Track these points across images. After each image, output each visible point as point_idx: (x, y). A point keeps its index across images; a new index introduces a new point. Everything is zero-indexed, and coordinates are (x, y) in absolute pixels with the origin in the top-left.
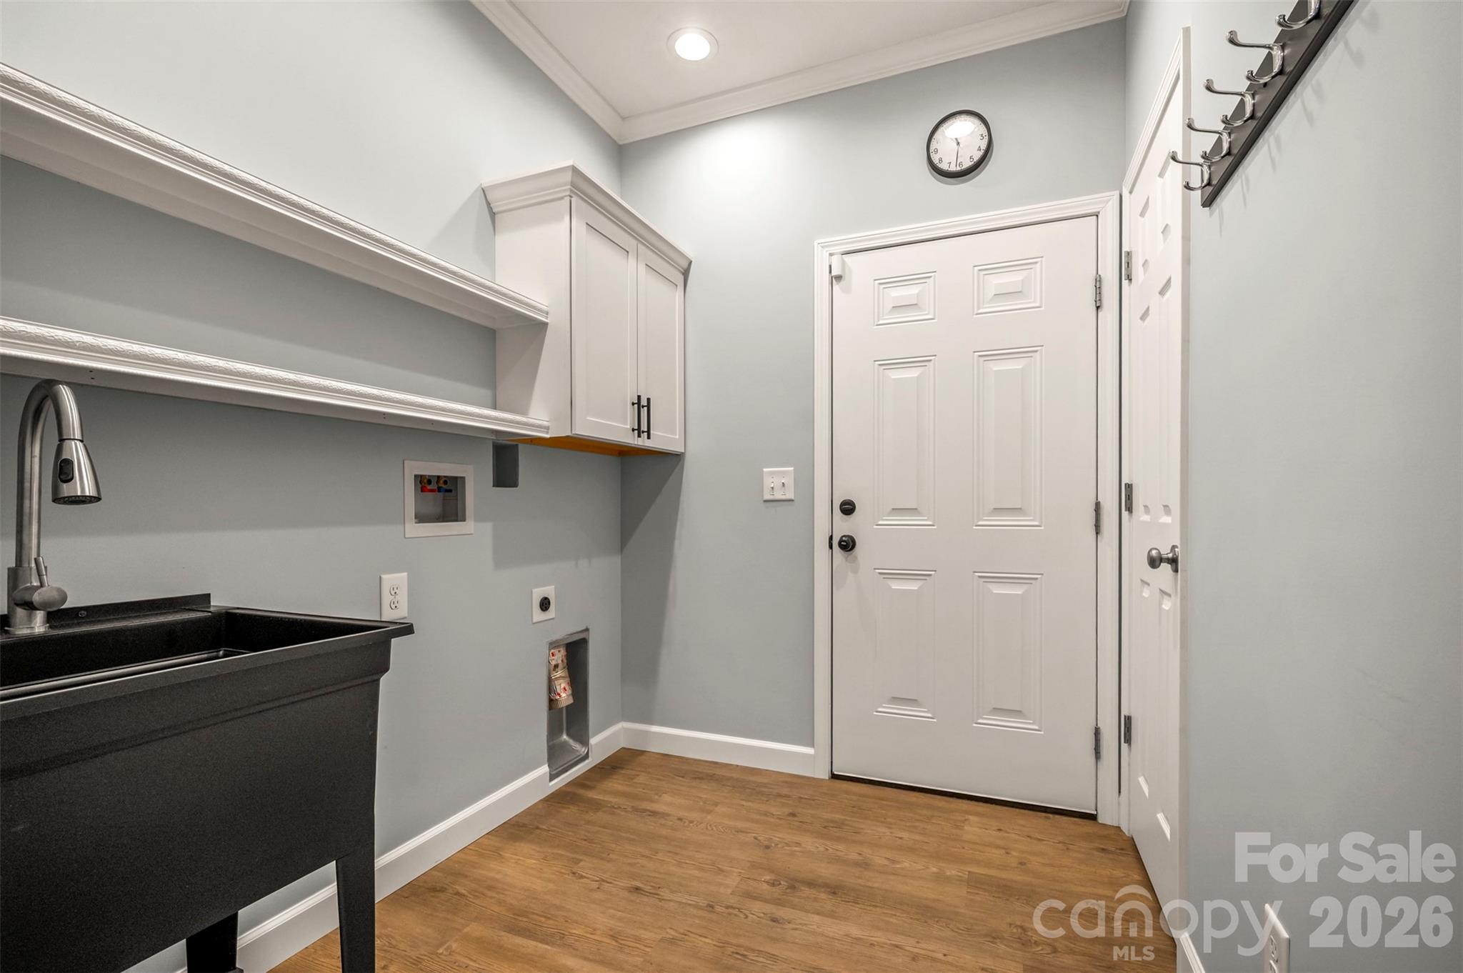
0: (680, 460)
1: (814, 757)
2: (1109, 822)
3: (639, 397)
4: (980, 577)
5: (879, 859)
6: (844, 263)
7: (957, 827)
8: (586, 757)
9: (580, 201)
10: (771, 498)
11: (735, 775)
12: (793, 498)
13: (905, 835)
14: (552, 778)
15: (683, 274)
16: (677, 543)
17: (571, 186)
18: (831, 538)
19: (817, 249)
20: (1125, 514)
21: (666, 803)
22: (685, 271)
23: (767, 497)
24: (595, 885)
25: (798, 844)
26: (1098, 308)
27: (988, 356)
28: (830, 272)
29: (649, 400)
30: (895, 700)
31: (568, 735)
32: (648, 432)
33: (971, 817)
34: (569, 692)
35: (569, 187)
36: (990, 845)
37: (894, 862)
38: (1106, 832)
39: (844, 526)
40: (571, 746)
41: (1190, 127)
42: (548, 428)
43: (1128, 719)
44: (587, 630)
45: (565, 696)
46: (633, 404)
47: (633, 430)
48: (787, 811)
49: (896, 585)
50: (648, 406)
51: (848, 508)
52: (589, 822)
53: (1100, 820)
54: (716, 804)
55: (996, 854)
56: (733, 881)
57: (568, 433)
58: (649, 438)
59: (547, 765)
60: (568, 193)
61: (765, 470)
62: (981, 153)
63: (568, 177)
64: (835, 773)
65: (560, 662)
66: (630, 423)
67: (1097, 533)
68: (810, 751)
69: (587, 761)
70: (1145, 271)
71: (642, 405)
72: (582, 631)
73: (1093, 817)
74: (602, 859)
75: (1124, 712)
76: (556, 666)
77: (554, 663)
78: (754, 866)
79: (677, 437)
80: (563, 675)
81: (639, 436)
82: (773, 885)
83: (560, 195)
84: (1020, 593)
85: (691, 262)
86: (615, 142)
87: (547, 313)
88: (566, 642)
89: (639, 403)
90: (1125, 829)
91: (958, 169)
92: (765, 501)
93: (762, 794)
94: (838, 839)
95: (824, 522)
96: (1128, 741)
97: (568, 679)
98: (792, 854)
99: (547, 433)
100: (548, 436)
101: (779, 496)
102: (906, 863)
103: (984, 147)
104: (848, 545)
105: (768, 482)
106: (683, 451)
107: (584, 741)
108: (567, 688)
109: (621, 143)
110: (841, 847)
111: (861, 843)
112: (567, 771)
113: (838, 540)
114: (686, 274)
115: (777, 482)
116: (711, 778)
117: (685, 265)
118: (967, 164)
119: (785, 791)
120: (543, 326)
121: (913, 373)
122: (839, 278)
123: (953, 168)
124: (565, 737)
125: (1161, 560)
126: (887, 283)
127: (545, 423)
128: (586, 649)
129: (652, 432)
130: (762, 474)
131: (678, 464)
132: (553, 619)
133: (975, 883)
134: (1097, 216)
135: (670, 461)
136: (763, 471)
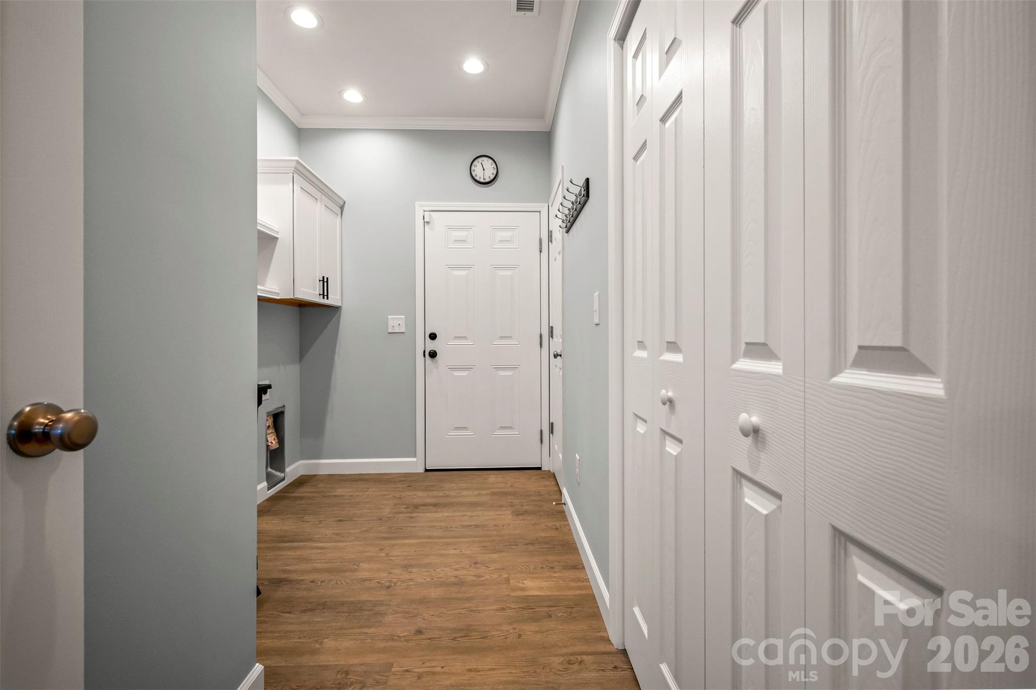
0: (338, 310)
1: (416, 462)
2: (546, 469)
3: (323, 277)
4: (494, 368)
5: (452, 493)
6: (430, 215)
7: (485, 479)
8: (283, 479)
9: (298, 176)
10: (392, 331)
11: (374, 477)
12: (404, 331)
13: (464, 485)
14: (269, 489)
15: (340, 208)
16: (336, 356)
17: (295, 168)
18: (424, 352)
19: (417, 207)
20: (551, 338)
21: (339, 492)
22: (342, 206)
23: (390, 331)
24: (318, 523)
25: (415, 495)
26: (540, 251)
27: (498, 268)
28: (424, 219)
29: (327, 278)
30: (457, 428)
31: (271, 468)
32: (327, 295)
33: (491, 476)
34: (277, 440)
35: (293, 169)
36: (499, 483)
37: (459, 493)
38: (544, 472)
39: (431, 345)
40: (274, 474)
41: (564, 198)
42: (278, 294)
43: (552, 423)
44: (284, 406)
45: (274, 444)
46: (320, 281)
47: (320, 295)
48: (406, 485)
49: (457, 374)
50: (327, 282)
51: (433, 336)
52: (299, 504)
53: (543, 469)
54: (369, 488)
55: (502, 485)
56: (388, 510)
57: (292, 297)
58: (327, 299)
59: (266, 482)
60: (292, 171)
61: (389, 317)
62: (494, 176)
63: (294, 164)
64: (427, 468)
65: (270, 424)
66: (318, 289)
67: (541, 347)
68: (414, 459)
69: (284, 482)
70: (556, 241)
71: (325, 281)
72: (282, 407)
73: (540, 469)
74: (316, 515)
75: (551, 421)
76: (269, 427)
77: (267, 425)
78: (396, 504)
79: (338, 297)
80: (273, 431)
81: (324, 298)
82: (407, 508)
83: (289, 172)
84: (511, 374)
85: (345, 202)
86: (296, 126)
87: (278, 232)
88: (274, 413)
89: (323, 280)
90: (551, 471)
91: (484, 181)
92: (389, 333)
93: (392, 482)
94: (433, 491)
95: (421, 344)
96: (552, 433)
97: (275, 434)
98: (413, 498)
99: (278, 296)
100: (278, 298)
101: (396, 330)
102: (465, 493)
103: (495, 173)
104: (433, 355)
105: (390, 324)
106: (340, 305)
107: (282, 470)
108: (276, 438)
109: (300, 127)
110: (435, 493)
111: (443, 490)
112: (275, 486)
113: (428, 351)
114: (342, 208)
115: (396, 323)
116: (361, 480)
117: (342, 203)
118: (488, 180)
119: (403, 479)
120: (275, 239)
121: (464, 273)
122: (428, 223)
123: (482, 180)
124: (269, 470)
125: (558, 355)
126: (451, 228)
127: (278, 291)
128: (283, 417)
129: (329, 296)
130: (388, 319)
131: (337, 312)
132: (268, 399)
133: (493, 494)
134: (540, 212)
135: (334, 310)
136: (388, 318)
